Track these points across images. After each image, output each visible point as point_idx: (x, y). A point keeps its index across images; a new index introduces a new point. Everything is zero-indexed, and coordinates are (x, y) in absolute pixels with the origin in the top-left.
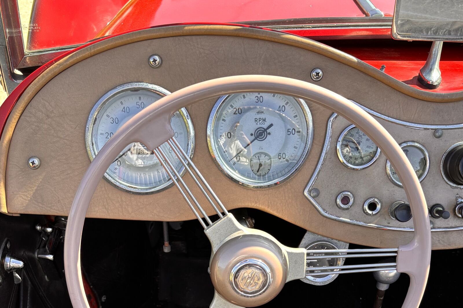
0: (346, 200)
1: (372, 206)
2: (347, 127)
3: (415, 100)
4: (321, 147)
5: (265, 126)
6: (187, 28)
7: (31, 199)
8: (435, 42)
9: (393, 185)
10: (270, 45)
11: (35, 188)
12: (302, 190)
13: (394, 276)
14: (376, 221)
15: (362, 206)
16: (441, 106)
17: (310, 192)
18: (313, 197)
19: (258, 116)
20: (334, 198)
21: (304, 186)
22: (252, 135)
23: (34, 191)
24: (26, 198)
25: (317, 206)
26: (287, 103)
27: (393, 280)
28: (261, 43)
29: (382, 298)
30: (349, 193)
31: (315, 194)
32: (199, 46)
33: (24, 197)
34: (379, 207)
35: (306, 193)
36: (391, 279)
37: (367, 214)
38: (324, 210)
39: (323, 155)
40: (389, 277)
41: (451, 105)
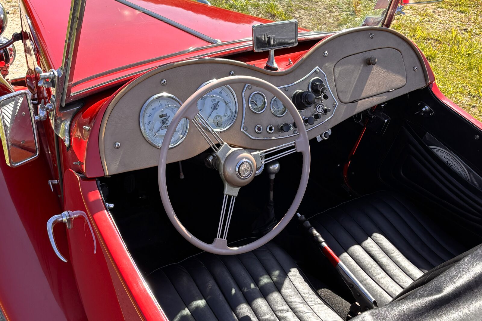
0: (259, 129)
1: (271, 129)
2: (251, 95)
3: (274, 77)
4: (242, 107)
5: (216, 102)
6: (175, 64)
7: (119, 164)
8: (270, 51)
9: (276, 117)
10: (210, 65)
11: (120, 158)
12: (239, 129)
13: (278, 169)
14: (274, 136)
15: (266, 130)
16: (284, 77)
17: (243, 129)
18: (245, 131)
19: (212, 99)
20: (254, 129)
21: (240, 127)
22: (211, 108)
23: (120, 160)
24: (116, 165)
25: (248, 134)
26: (222, 90)
27: (277, 171)
28: (206, 65)
29: (273, 184)
30: (259, 125)
31: (246, 129)
32: (181, 71)
33: (115, 165)
34: (273, 128)
35: (242, 130)
36: (276, 171)
37: (270, 133)
38: (251, 136)
39: (244, 110)
40: (276, 170)
41: (287, 75)
